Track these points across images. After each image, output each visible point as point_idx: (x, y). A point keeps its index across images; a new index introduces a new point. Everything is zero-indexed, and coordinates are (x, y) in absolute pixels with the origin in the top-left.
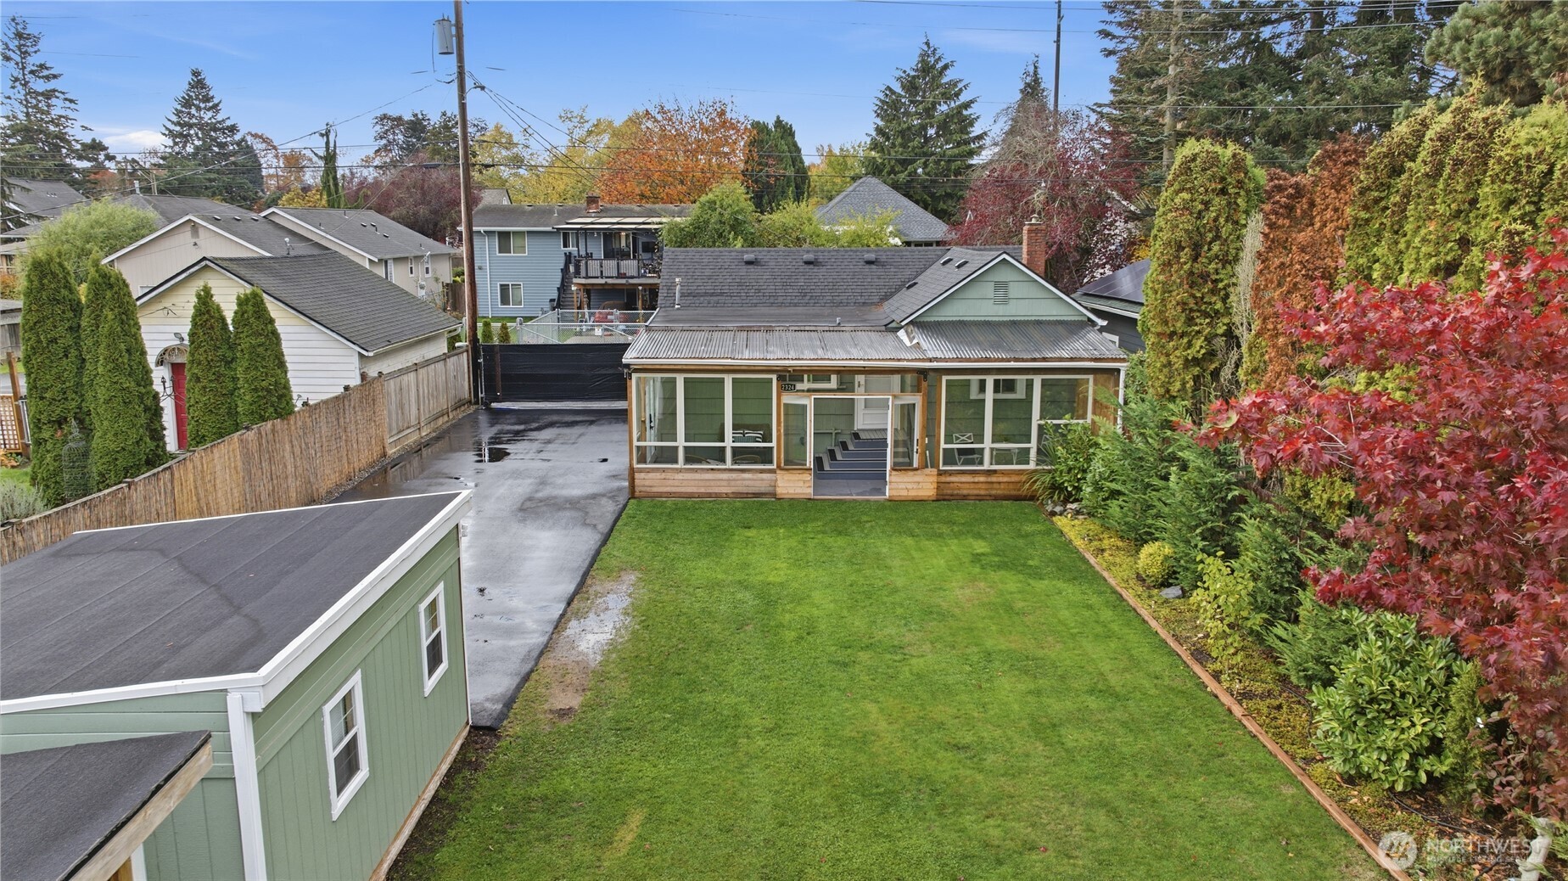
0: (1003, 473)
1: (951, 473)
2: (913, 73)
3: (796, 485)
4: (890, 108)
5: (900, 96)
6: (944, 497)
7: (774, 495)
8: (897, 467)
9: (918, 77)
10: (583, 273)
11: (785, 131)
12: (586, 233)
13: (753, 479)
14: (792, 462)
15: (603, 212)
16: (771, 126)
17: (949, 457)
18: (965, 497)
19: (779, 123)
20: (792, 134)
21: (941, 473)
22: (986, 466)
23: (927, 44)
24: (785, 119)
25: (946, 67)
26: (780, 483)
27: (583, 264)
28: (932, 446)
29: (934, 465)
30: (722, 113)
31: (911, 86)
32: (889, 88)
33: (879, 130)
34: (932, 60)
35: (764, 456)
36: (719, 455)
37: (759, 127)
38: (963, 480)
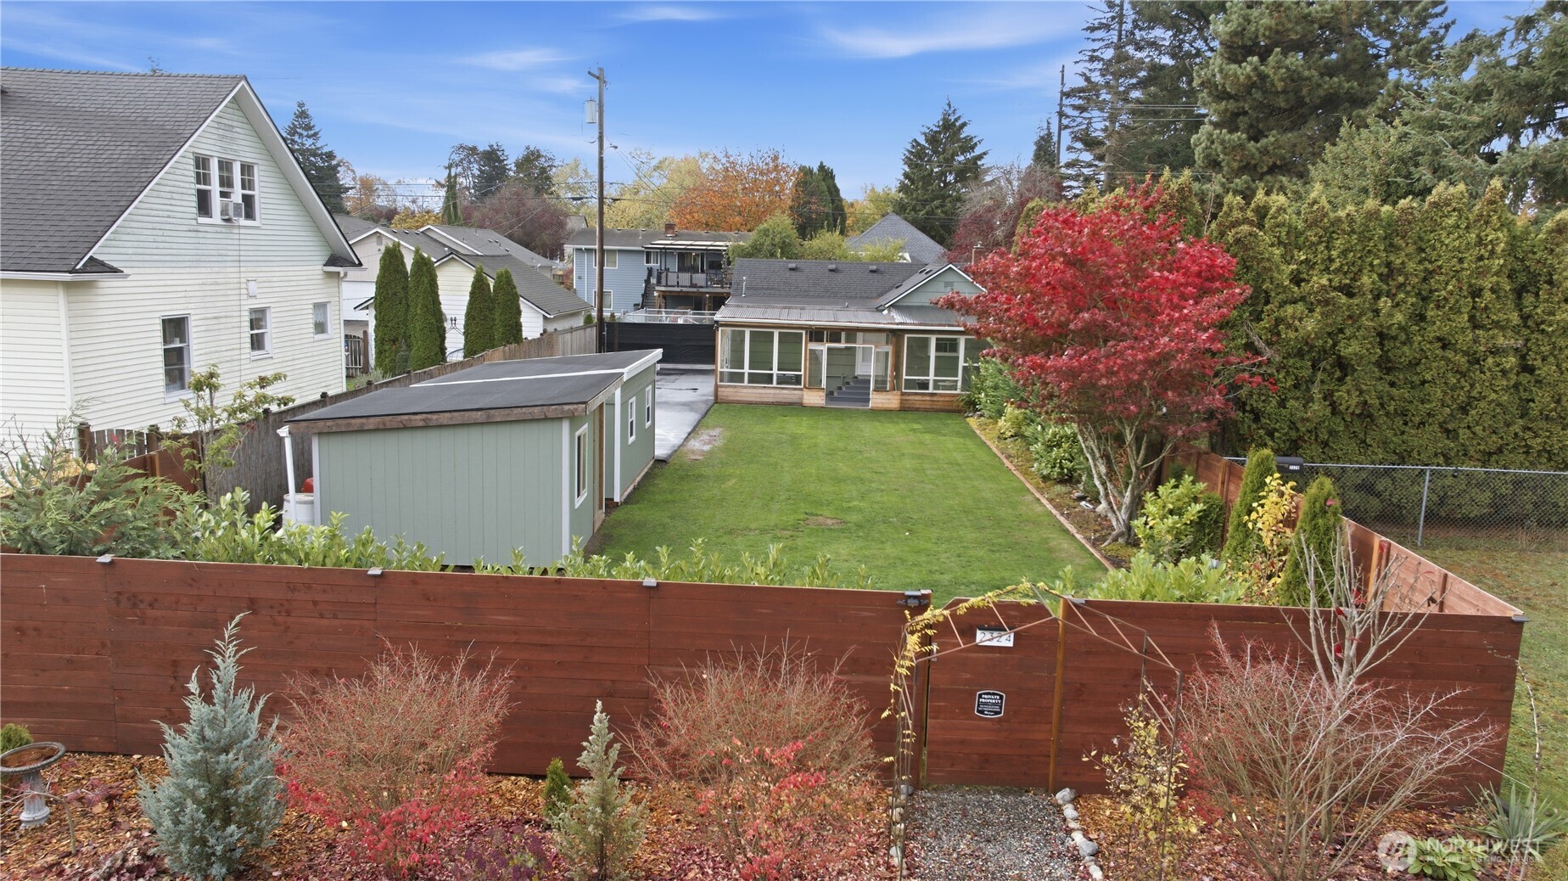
0: (941, 395)
1: (909, 394)
2: (935, 129)
3: (815, 398)
4: (916, 158)
5: (924, 148)
6: (905, 409)
7: (801, 404)
8: (876, 390)
9: (940, 133)
10: (664, 282)
11: (827, 175)
12: (665, 252)
13: (788, 394)
14: (814, 384)
15: (677, 236)
16: (815, 170)
17: (909, 384)
18: (917, 410)
19: (822, 167)
20: (833, 178)
21: (903, 394)
22: (931, 390)
23: (949, 105)
24: (827, 164)
25: (964, 124)
26: (805, 397)
27: (664, 275)
28: (898, 376)
29: (899, 389)
30: (776, 158)
31: (933, 139)
32: (915, 140)
33: (906, 176)
34: (952, 118)
35: (797, 380)
36: (769, 379)
37: (806, 171)
38: (917, 398)
